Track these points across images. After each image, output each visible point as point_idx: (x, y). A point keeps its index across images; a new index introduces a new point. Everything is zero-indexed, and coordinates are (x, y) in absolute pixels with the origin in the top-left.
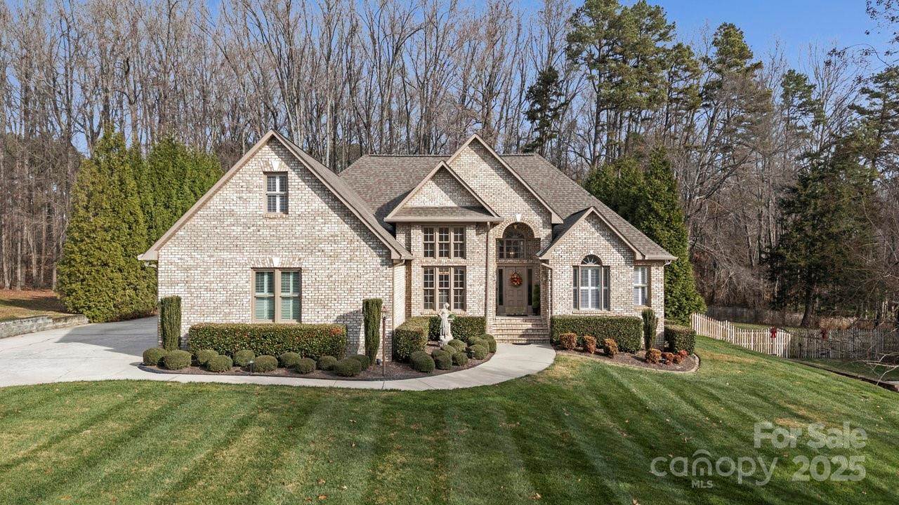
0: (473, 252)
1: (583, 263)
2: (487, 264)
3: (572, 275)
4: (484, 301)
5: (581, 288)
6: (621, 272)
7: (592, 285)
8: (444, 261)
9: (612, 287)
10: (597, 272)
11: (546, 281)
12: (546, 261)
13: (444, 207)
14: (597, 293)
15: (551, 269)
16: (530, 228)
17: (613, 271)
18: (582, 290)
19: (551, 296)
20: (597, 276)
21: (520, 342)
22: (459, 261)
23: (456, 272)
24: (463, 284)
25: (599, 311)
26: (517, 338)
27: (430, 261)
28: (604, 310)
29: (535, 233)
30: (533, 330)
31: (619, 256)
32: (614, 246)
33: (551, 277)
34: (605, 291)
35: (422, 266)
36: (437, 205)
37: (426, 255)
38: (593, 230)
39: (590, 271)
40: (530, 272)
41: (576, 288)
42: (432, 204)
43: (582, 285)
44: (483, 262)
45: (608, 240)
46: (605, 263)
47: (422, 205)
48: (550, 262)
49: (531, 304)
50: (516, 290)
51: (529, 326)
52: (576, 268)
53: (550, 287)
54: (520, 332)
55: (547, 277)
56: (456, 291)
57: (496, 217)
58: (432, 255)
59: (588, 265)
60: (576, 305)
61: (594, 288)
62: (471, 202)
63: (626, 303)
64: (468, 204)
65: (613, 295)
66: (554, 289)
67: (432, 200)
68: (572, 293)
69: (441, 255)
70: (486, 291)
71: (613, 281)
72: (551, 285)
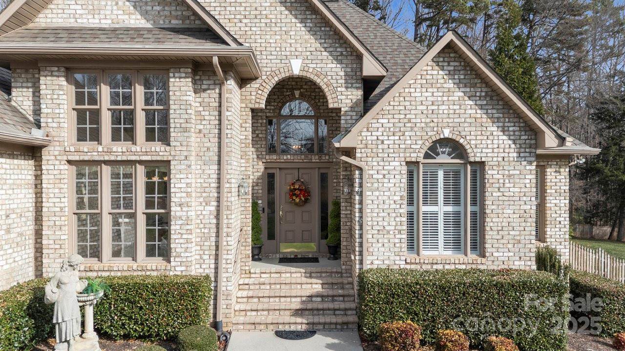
0: (186, 130)
1: (427, 156)
2: (219, 156)
3: (405, 181)
4: (213, 239)
5: (424, 209)
6: (509, 176)
7: (446, 203)
8: (120, 150)
9: (490, 206)
10: (457, 174)
11: (351, 193)
12: (350, 152)
13: (120, 29)
14: (456, 220)
15: (360, 169)
16: (320, 88)
17: (491, 173)
18: (425, 213)
19: (361, 226)
20: (457, 185)
21: (293, 328)
22: (157, 151)
23: (149, 175)
24: (165, 203)
25: (461, 257)
26: (287, 318)
27: (89, 150)
28: (472, 256)
29: (329, 98)
30: (322, 296)
31: (504, 140)
32: (494, 120)
33: (361, 186)
34: (474, 214)
35: (70, 162)
36: (106, 23)
37: (81, 136)
38: (450, 85)
39: (441, 174)
40: (324, 178)
41: (413, 208)
42: (93, 22)
43: (425, 203)
44: (211, 154)
45: (481, 107)
46: (475, 155)
47: (71, 23)
48: (358, 155)
49: (326, 237)
50: (298, 211)
51: (316, 286)
52: (412, 166)
53: (357, 206)
54: (296, 304)
55: (352, 185)
56: (150, 219)
57: (233, 45)
58: (96, 136)
59: (439, 160)
60: (412, 245)
61: (450, 209)
62: (184, 18)
63: (519, 242)
64: (175, 23)
65: (491, 222)
66: (367, 211)
67: (93, 12)
68: (405, 219)
69: (116, 137)
70: (218, 216)
71: (492, 195)
72: (361, 203)
